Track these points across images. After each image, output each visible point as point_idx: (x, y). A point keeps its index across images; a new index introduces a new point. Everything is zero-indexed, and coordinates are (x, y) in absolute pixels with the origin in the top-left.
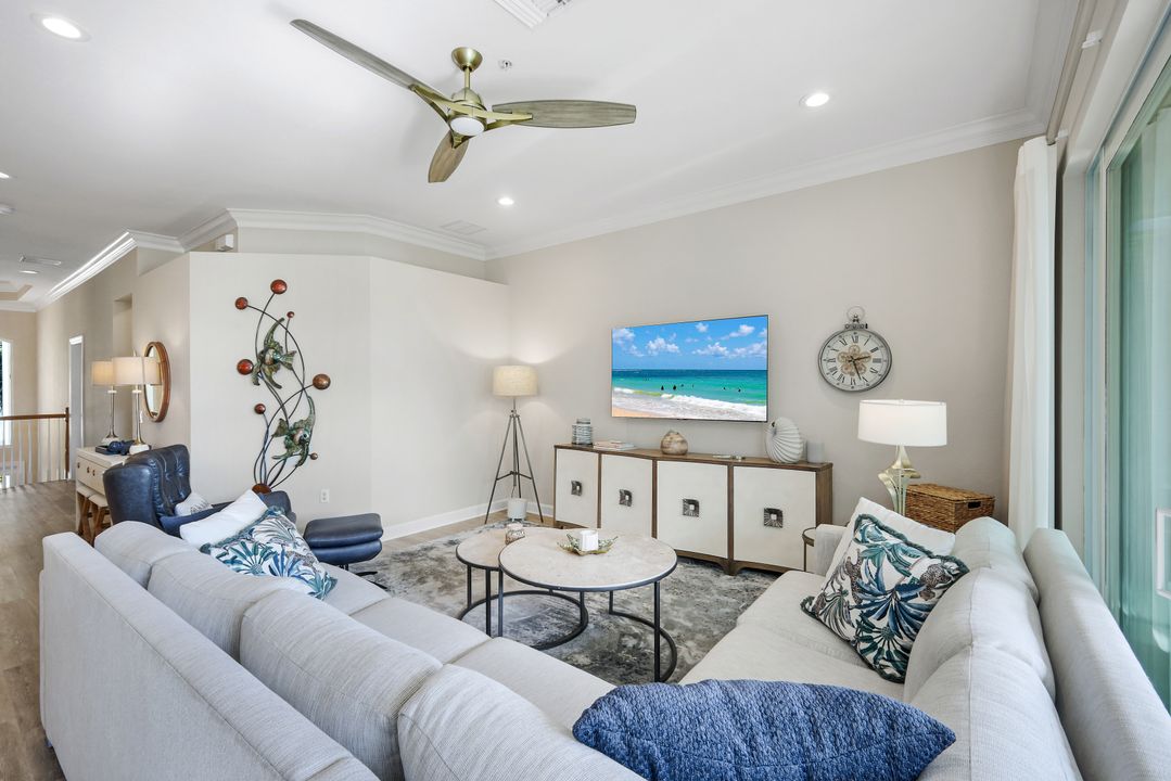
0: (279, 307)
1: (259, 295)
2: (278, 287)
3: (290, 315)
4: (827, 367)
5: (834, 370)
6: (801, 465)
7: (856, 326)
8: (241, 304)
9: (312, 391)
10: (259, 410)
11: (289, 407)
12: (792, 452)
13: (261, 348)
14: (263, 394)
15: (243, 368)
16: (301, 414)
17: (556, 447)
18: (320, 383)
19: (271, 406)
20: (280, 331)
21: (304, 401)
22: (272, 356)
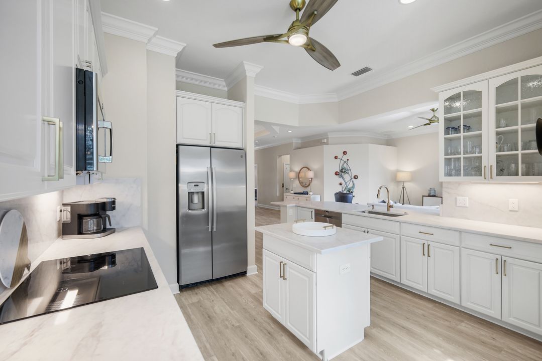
0: (345, 158)
1: (340, 155)
2: (345, 153)
3: (348, 160)
8: (336, 157)
9: (353, 180)
10: (341, 184)
11: (348, 184)
13: (341, 169)
14: (341, 180)
15: (336, 174)
16: (351, 185)
17: (423, 196)
18: (356, 177)
19: (344, 183)
20: (345, 164)
21: (351, 182)
22: (344, 171)
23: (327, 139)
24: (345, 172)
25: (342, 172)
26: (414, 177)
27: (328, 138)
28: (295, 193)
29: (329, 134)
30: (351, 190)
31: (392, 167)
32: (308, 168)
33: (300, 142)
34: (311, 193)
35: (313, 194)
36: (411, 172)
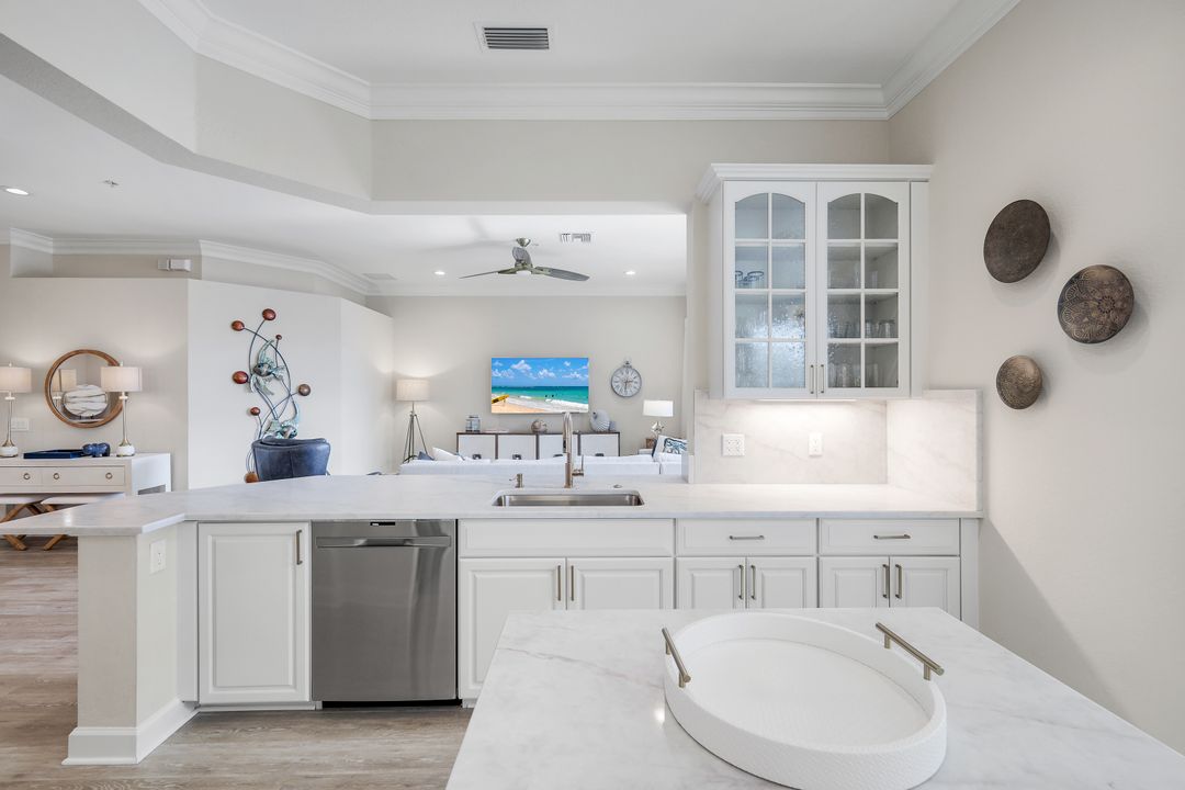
0: (269, 330)
1: (253, 320)
2: (268, 315)
3: (278, 337)
4: (615, 385)
5: (618, 386)
6: (609, 432)
7: (627, 365)
8: (236, 326)
9: (297, 398)
10: (254, 412)
11: (278, 410)
12: (605, 426)
13: (253, 363)
14: (255, 400)
15: (238, 379)
16: (287, 416)
17: (458, 434)
18: (303, 391)
19: (264, 410)
20: (270, 351)
21: (290, 405)
22: (265, 369)
23: (197, 259)
24: (269, 374)
25: (260, 373)
26: (437, 391)
27: (200, 256)
28: (27, 456)
29: (204, 245)
30: (291, 431)
31: (385, 367)
32: (105, 356)
33: (51, 251)
34: (128, 450)
35: (139, 452)
36: (430, 380)
